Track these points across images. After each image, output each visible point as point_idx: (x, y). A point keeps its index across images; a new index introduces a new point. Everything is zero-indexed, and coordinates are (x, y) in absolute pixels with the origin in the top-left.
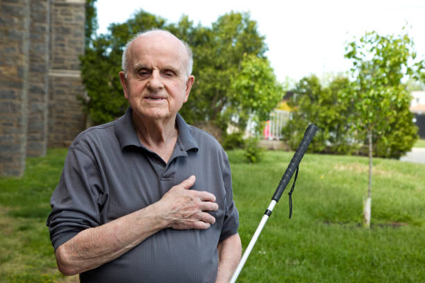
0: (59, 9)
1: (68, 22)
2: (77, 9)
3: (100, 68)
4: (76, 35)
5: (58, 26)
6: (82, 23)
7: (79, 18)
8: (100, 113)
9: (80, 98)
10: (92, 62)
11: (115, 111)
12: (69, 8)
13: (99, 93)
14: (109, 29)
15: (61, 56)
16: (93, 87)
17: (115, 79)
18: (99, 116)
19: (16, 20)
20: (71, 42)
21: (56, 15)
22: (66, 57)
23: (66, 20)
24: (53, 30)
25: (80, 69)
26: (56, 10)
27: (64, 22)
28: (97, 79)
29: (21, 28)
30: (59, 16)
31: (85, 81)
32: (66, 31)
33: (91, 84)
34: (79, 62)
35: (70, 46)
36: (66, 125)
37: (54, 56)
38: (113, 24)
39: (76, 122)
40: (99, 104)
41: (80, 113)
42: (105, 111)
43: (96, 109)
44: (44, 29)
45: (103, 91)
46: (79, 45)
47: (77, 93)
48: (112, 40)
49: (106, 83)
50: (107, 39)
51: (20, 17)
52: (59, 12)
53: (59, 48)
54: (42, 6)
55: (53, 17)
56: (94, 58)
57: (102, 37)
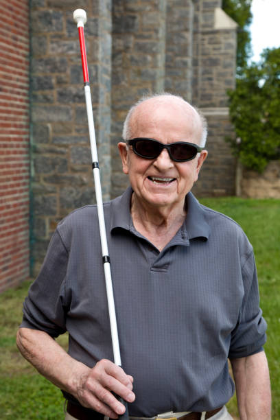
0: (207, 37)
1: (216, 52)
2: (227, 35)
3: (251, 103)
4: (226, 66)
5: (205, 58)
6: (233, 51)
7: (229, 46)
8: (251, 156)
9: (228, 140)
10: (242, 97)
11: (270, 153)
12: (217, 36)
13: (251, 132)
14: (262, 55)
15: (208, 92)
16: (243, 126)
17: (270, 116)
18: (250, 160)
19: (149, 58)
20: (220, 75)
21: (203, 45)
22: (214, 93)
23: (215, 49)
24: (200, 63)
25: (227, 106)
26: (203, 40)
27: (212, 52)
28: (248, 117)
29: (155, 66)
30: (207, 46)
31: (234, 119)
32: (214, 62)
33: (241, 122)
34: (227, 98)
35: (218, 80)
36: (215, 171)
37: (200, 92)
38: (268, 49)
39: (225, 167)
40: (250, 146)
41: (230, 157)
42: (257, 154)
43: (248, 152)
44: (185, 64)
45: (255, 130)
46: (229, 78)
47: (227, 133)
48: (267, 68)
49: (258, 121)
50: (260, 68)
51: (154, 54)
52: (206, 42)
53: (207, 82)
54: (183, 37)
55: (200, 47)
56: (245, 91)
57: (254, 66)
